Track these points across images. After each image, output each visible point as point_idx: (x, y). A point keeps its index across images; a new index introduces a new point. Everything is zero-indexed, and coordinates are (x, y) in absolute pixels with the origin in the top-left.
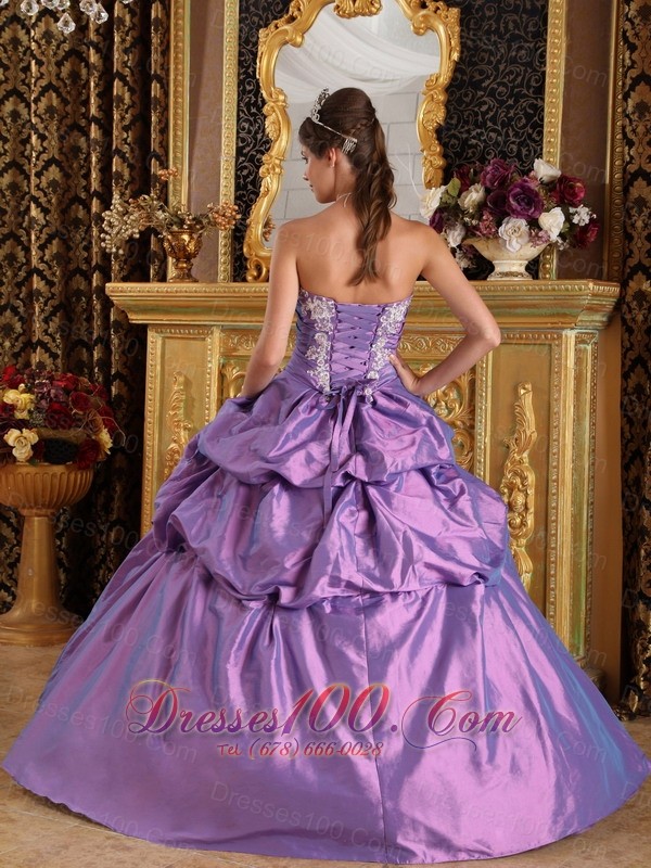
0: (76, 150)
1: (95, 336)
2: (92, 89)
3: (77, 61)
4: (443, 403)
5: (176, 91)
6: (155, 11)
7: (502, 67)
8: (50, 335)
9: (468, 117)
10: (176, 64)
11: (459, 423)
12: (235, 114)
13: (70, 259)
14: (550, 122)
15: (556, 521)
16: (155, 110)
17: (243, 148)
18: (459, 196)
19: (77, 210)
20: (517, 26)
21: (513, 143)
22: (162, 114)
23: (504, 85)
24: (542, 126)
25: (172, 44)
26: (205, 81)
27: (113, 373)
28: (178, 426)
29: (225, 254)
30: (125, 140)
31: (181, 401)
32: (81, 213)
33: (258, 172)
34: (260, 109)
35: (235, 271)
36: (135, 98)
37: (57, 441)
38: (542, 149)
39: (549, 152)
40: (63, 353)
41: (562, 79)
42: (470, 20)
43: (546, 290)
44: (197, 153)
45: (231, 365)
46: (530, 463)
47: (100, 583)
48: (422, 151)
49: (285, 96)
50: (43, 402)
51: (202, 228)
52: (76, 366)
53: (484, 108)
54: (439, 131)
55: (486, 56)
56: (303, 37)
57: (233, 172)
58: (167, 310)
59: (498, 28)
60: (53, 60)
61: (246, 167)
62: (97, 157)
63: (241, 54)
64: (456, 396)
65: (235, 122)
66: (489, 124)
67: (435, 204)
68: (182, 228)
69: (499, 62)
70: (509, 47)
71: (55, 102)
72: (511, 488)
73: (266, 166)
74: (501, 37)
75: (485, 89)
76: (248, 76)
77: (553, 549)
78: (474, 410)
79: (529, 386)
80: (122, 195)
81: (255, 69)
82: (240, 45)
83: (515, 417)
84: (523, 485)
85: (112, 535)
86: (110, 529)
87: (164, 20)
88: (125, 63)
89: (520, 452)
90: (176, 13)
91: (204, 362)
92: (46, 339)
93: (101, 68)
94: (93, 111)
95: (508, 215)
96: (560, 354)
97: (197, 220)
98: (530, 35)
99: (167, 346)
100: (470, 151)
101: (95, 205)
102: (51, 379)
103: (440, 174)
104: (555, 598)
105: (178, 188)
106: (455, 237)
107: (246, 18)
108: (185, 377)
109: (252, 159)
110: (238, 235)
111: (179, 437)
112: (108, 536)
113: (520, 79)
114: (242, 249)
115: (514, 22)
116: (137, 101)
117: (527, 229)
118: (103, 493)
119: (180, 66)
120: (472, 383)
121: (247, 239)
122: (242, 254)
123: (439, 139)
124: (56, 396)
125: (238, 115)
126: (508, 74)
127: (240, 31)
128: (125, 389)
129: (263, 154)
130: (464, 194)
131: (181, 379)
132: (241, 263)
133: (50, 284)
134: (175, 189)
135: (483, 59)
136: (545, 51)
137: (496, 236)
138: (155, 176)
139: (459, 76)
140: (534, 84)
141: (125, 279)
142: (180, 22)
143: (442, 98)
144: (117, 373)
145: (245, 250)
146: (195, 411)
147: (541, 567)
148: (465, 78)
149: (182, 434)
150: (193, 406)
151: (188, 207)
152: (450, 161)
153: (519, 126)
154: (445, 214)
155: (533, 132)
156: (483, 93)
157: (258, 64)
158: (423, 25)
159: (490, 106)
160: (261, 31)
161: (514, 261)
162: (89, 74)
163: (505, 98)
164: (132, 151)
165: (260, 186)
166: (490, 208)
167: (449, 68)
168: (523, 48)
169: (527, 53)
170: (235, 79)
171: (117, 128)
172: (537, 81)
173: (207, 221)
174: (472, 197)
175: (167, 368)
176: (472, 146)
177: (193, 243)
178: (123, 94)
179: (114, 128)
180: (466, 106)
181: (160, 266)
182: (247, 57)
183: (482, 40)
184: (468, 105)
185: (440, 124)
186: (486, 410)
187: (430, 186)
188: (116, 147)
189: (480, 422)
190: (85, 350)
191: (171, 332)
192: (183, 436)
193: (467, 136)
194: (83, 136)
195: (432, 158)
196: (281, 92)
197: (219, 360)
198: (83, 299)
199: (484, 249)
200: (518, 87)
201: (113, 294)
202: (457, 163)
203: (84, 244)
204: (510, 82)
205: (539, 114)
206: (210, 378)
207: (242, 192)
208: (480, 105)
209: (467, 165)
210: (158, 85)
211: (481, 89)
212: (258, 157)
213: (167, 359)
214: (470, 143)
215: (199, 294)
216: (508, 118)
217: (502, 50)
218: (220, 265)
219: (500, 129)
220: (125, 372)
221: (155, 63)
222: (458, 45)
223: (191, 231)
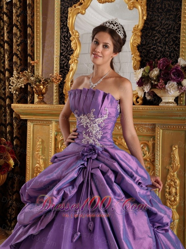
1: (7, 122)
2: (5, 30)
5: (37, 31)
6: (29, 1)
7: (163, 22)
9: (150, 41)
10: (37, 21)
11: (148, 159)
12: (59, 40)
14: (183, 43)
16: (29, 38)
17: (63, 53)
18: (149, 73)
19: (0, 75)
20: (169, 6)
21: (168, 51)
22: (32, 40)
23: (164, 29)
24: (179, 45)
25: (35, 13)
26: (48, 27)
27: (14, 136)
28: (39, 158)
29: (56, 92)
30: (18, 49)
31: (40, 148)
32: (2, 77)
33: (69, 62)
34: (69, 38)
35: (60, 99)
36: (21, 34)
38: (179, 54)
39: (182, 55)
42: (150, 3)
44: (45, 54)
45: (59, 135)
47: (9, 214)
48: (132, 54)
49: (79, 33)
51: (48, 83)
52: (0, 134)
53: (156, 38)
54: (139, 47)
55: (157, 18)
56: (85, 11)
57: (59, 62)
58: (35, 115)
59: (161, 7)
61: (63, 60)
62: (7, 56)
63: (61, 17)
64: (147, 149)
65: (59, 43)
66: (158, 44)
67: (140, 76)
68: (40, 83)
69: (162, 20)
70: (166, 14)
72: (170, 186)
73: (72, 60)
74: (163, 10)
75: (156, 31)
76: (64, 26)
78: (155, 155)
79: (177, 146)
80: (17, 70)
81: (67, 23)
82: (61, 14)
83: (171, 158)
84: (175, 185)
85: (14, 197)
86: (13, 194)
87: (32, 4)
88: (17, 21)
89: (174, 172)
90: (36, 2)
91: (49, 134)
93: (8, 22)
94: (6, 38)
95: (170, 80)
97: (46, 80)
98: (174, 10)
99: (35, 128)
100: (150, 54)
101: (7, 74)
103: (139, 63)
106: (147, 89)
107: (63, 4)
108: (42, 139)
109: (66, 57)
110: (61, 86)
111: (40, 162)
112: (13, 197)
113: (170, 27)
115: (168, 4)
116: (22, 35)
117: (177, 86)
118: (11, 180)
119: (38, 22)
120: (154, 145)
121: (64, 87)
122: (63, 92)
123: (138, 50)
125: (61, 41)
126: (166, 25)
127: (61, 8)
128: (19, 143)
129: (70, 55)
130: (151, 72)
131: (40, 140)
132: (62, 96)
134: (37, 68)
136: (181, 15)
137: (165, 88)
138: (30, 63)
139: (146, 26)
140: (176, 29)
141: (19, 102)
142: (38, 5)
143: (140, 34)
144: (16, 136)
146: (46, 152)
147: (182, 217)
148: (148, 26)
149: (41, 160)
150: (45, 150)
151: (42, 75)
152: (143, 58)
153: (170, 45)
154: (144, 79)
155: (176, 47)
156: (155, 32)
157: (68, 21)
158: (132, 6)
159: (158, 37)
160: (69, 9)
161: (170, 98)
162: (4, 25)
163: (164, 34)
164: (21, 54)
165: (69, 67)
166: (162, 77)
167: (142, 22)
168: (172, 14)
169: (173, 17)
170: (59, 27)
171: (15, 45)
172: (177, 27)
173: (50, 81)
174: (154, 73)
175: (35, 136)
176: (151, 53)
177: (44, 89)
178: (17, 32)
179: (14, 45)
180: (149, 37)
181: (31, 97)
182: (64, 19)
183: (155, 12)
184: (150, 37)
185: (139, 44)
186: (159, 155)
187: (135, 68)
188: (15, 52)
189: (157, 160)
190: (4, 127)
191: (36, 122)
192: (41, 161)
193: (149, 48)
194: (2, 48)
195: (136, 57)
196: (77, 32)
197: (55, 133)
198: (3, 108)
199: (158, 93)
200: (170, 29)
201: (14, 108)
202: (145, 59)
203: (3, 88)
204: (167, 28)
205: (178, 40)
206: (51, 140)
207: (62, 69)
208: (155, 37)
209: (150, 60)
210: (30, 29)
211: (155, 30)
212: (68, 56)
213: (35, 132)
214: (151, 51)
215: (47, 109)
216: (166, 42)
217: (163, 15)
218: (54, 97)
219: (162, 46)
220: (19, 136)
221: (29, 20)
222: (146, 14)
223: (44, 84)
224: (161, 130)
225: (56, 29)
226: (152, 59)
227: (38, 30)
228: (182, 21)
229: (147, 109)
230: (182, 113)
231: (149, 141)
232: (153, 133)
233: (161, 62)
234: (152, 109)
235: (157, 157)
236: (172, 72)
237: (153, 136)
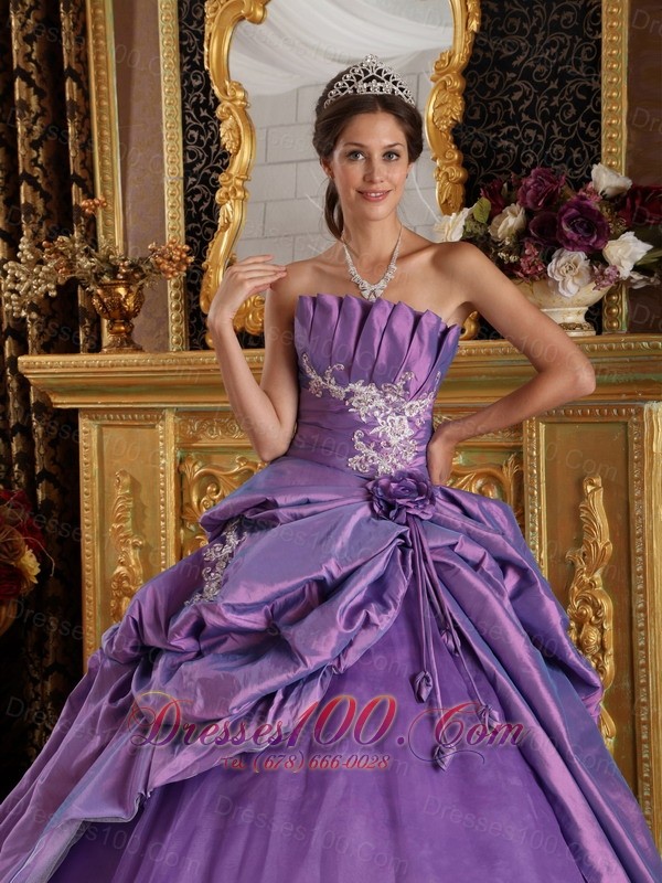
1: (12, 422)
5: (99, 91)
7: (539, 37)
9: (495, 109)
10: (97, 54)
12: (179, 119)
14: (611, 110)
15: (646, 666)
16: (73, 118)
17: (193, 165)
18: (489, 222)
21: (560, 142)
22: (82, 123)
23: (544, 62)
24: (599, 117)
25: (90, 27)
26: (136, 75)
27: (38, 472)
28: (125, 544)
29: (177, 308)
30: (35, 160)
31: (128, 509)
33: (214, 198)
34: (212, 111)
35: (191, 331)
36: (45, 103)
38: (599, 149)
39: (610, 152)
41: (625, 49)
43: (619, 350)
44: (132, 175)
45: (191, 459)
46: (605, 586)
48: (435, 159)
49: (245, 92)
51: (143, 277)
53: (517, 96)
54: (453, 129)
55: (517, 23)
56: (264, 10)
57: (181, 199)
58: (101, 391)
63: (182, 37)
64: (496, 495)
65: (180, 130)
66: (525, 117)
67: (457, 236)
68: (115, 278)
69: (535, 30)
70: (549, 9)
72: (581, 621)
73: (224, 189)
75: (517, 69)
76: (194, 66)
77: (644, 704)
78: (523, 514)
79: (598, 481)
80: (34, 235)
81: (202, 56)
82: (180, 24)
83: (581, 523)
84: (597, 617)
85: (49, 685)
86: (45, 678)
88: (28, 56)
89: (590, 572)
91: (155, 458)
95: (560, 246)
96: (642, 435)
97: (135, 267)
99: (105, 437)
100: (500, 157)
101: (2, 249)
103: (460, 190)
104: (650, 773)
105: (109, 221)
108: (131, 477)
109: (205, 180)
110: (193, 284)
111: (127, 558)
112: (43, 686)
113: (565, 52)
114: (198, 301)
116: (48, 107)
117: (587, 264)
119: (102, 57)
120: (519, 478)
121: (204, 289)
122: (199, 308)
123: (456, 141)
125: (184, 121)
126: (548, 46)
127: (180, 4)
128: (55, 493)
129: (220, 172)
130: (496, 219)
131: (126, 480)
132: (199, 320)
134: (106, 224)
135: (512, 28)
136: (600, 10)
137: (544, 276)
138: (78, 207)
139: (481, 53)
140: (586, 59)
141: (47, 349)
143: (458, 84)
144: (44, 471)
145: (202, 303)
146: (148, 523)
147: (628, 730)
148: (488, 55)
149: (131, 553)
150: (144, 516)
151: (125, 248)
152: (473, 172)
153: (567, 118)
155: (587, 126)
156: (514, 75)
157: (206, 49)
159: (525, 92)
160: (207, 4)
161: (570, 309)
163: (545, 80)
164: (45, 175)
165: (218, 216)
166: (535, 239)
167: (466, 42)
168: (569, 8)
169: (574, 16)
170: (177, 72)
171: (23, 145)
172: (589, 54)
173: (148, 267)
174: (508, 223)
175: (106, 466)
176: (500, 151)
177: (132, 298)
178: (29, 97)
179: (20, 145)
180: (492, 95)
181: (92, 328)
182: (191, 41)
184: (494, 92)
185: (457, 122)
186: (540, 514)
187: (446, 208)
188: (24, 170)
189: (533, 531)
191: (109, 419)
192: (133, 555)
193: (494, 135)
195: (448, 170)
196: (239, 87)
197: (175, 454)
200: (563, 63)
201: (27, 371)
202: (483, 173)
204: (552, 58)
205: (595, 100)
206: (165, 478)
207: (194, 225)
208: (512, 91)
209: (497, 176)
210: (74, 84)
211: (511, 69)
212: (213, 176)
213: (105, 454)
214: (499, 145)
215: (143, 369)
216: (551, 108)
217: (539, 13)
218: (170, 324)
219: (540, 124)
220: (53, 470)
221: (69, 54)
222: (478, 10)
223: (128, 281)
224: (542, 427)
225: (164, 79)
226: (506, 172)
227: (104, 88)
228: (604, 30)
229: (488, 354)
230: (608, 360)
231: (502, 467)
232: (514, 438)
233: (530, 183)
234: (505, 354)
235: (533, 522)
236: (566, 216)
237: (515, 448)
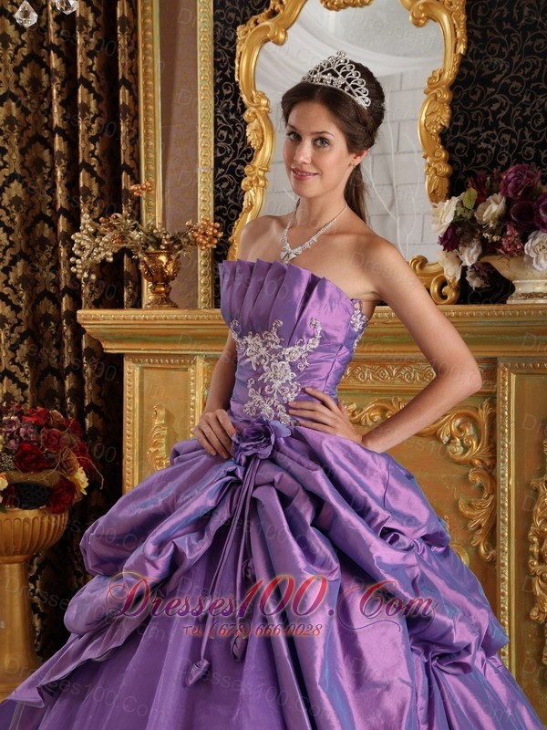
0: (39, 163)
1: (66, 364)
2: (55, 97)
3: (37, 66)
4: (458, 440)
5: (146, 98)
6: (121, 10)
7: (515, 59)
8: (18, 364)
9: (476, 117)
10: (146, 68)
11: (477, 462)
12: (212, 121)
13: (37, 282)
16: (124, 118)
17: (222, 158)
18: (475, 207)
19: (43, 228)
20: (533, 10)
21: (531, 145)
22: (132, 122)
23: (519, 79)
25: (141, 46)
26: (177, 85)
27: (87, 404)
28: (160, 464)
29: (205, 275)
30: (93, 152)
31: (163, 437)
32: (47, 232)
33: (240, 185)
34: (239, 115)
36: (102, 106)
37: (29, 485)
40: (32, 383)
42: (477, 7)
44: (171, 165)
48: (425, 157)
49: (268, 100)
50: (12, 442)
51: (180, 248)
52: (47, 397)
53: (495, 107)
54: (444, 136)
55: (497, 47)
56: (286, 34)
57: (211, 185)
58: (145, 339)
59: (511, 15)
60: (11, 66)
61: (225, 180)
62: (62, 171)
63: (216, 55)
64: (472, 432)
65: (212, 130)
66: (501, 124)
67: (449, 219)
68: (158, 248)
69: (512, 53)
70: (524, 36)
71: (15, 113)
73: (249, 178)
74: (514, 24)
75: (496, 85)
76: (226, 78)
78: (495, 448)
80: (91, 212)
81: (233, 71)
82: (215, 44)
87: (131, 19)
88: (90, 68)
90: (144, 11)
91: (187, 395)
92: (14, 368)
93: (63, 74)
94: (57, 121)
95: (537, 229)
97: (175, 240)
99: (145, 377)
100: (479, 156)
101: (62, 224)
102: (20, 414)
103: (446, 183)
105: (152, 203)
106: (470, 256)
107: (222, 15)
108: (166, 410)
109: (232, 171)
110: (220, 254)
113: (536, 72)
115: (530, 6)
116: (104, 109)
119: (150, 70)
120: (492, 419)
123: (443, 143)
124: (26, 435)
125: (215, 123)
126: (523, 67)
127: (216, 27)
128: (100, 421)
129: (245, 165)
130: (481, 206)
131: (162, 413)
133: (16, 309)
134: (148, 205)
135: (493, 51)
137: (521, 253)
138: (127, 191)
139: (466, 72)
141: (98, 304)
142: (149, 21)
143: (446, 96)
144: (91, 404)
148: (472, 73)
151: (164, 224)
152: (456, 168)
153: (537, 125)
154: (459, 229)
156: (494, 90)
157: (237, 65)
158: (423, 15)
159: (502, 104)
160: (238, 29)
161: (539, 281)
162: (51, 81)
163: (519, 94)
164: (100, 165)
165: (243, 200)
166: (514, 221)
167: (454, 62)
168: (540, 36)
169: (545, 42)
170: (211, 83)
171: (83, 139)
173: (186, 240)
174: (491, 210)
175: (146, 401)
176: (482, 150)
177: (171, 265)
178: (89, 102)
179: (80, 139)
180: (474, 106)
181: (134, 289)
182: (224, 58)
183: (492, 29)
184: (476, 104)
185: (445, 127)
186: (509, 448)
187: (434, 197)
188: (83, 160)
189: (503, 462)
190: (55, 378)
191: (149, 362)
193: (475, 138)
194: (46, 149)
195: (436, 166)
196: (263, 96)
197: (203, 392)
198: (52, 324)
199: (503, 267)
200: (534, 81)
201: (85, 322)
202: (464, 169)
203: (51, 264)
204: (526, 76)
206: (194, 412)
207: (221, 207)
208: (491, 103)
209: (477, 172)
210: (127, 91)
211: (491, 85)
212: (238, 168)
213: (145, 391)
214: (479, 146)
215: (181, 322)
216: (523, 117)
217: (515, 40)
218: (199, 287)
219: (514, 129)
220: (99, 403)
221: (123, 67)
222: (465, 36)
223: (169, 251)
224: (513, 377)
225: (200, 88)
226: (484, 169)
227: (150, 95)
229: (472, 316)
231: (477, 409)
232: (489, 385)
233: (510, 177)
234: (486, 316)
235: (504, 455)
236: (543, 204)
237: (490, 393)
